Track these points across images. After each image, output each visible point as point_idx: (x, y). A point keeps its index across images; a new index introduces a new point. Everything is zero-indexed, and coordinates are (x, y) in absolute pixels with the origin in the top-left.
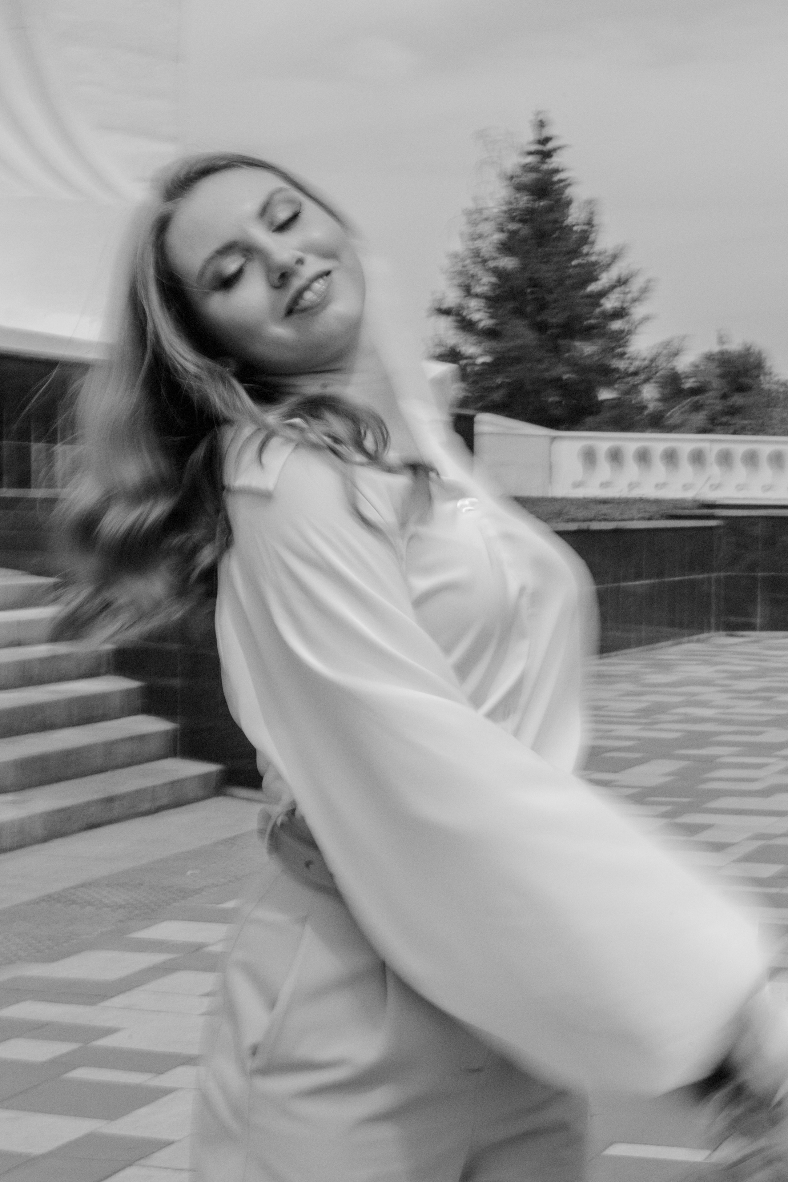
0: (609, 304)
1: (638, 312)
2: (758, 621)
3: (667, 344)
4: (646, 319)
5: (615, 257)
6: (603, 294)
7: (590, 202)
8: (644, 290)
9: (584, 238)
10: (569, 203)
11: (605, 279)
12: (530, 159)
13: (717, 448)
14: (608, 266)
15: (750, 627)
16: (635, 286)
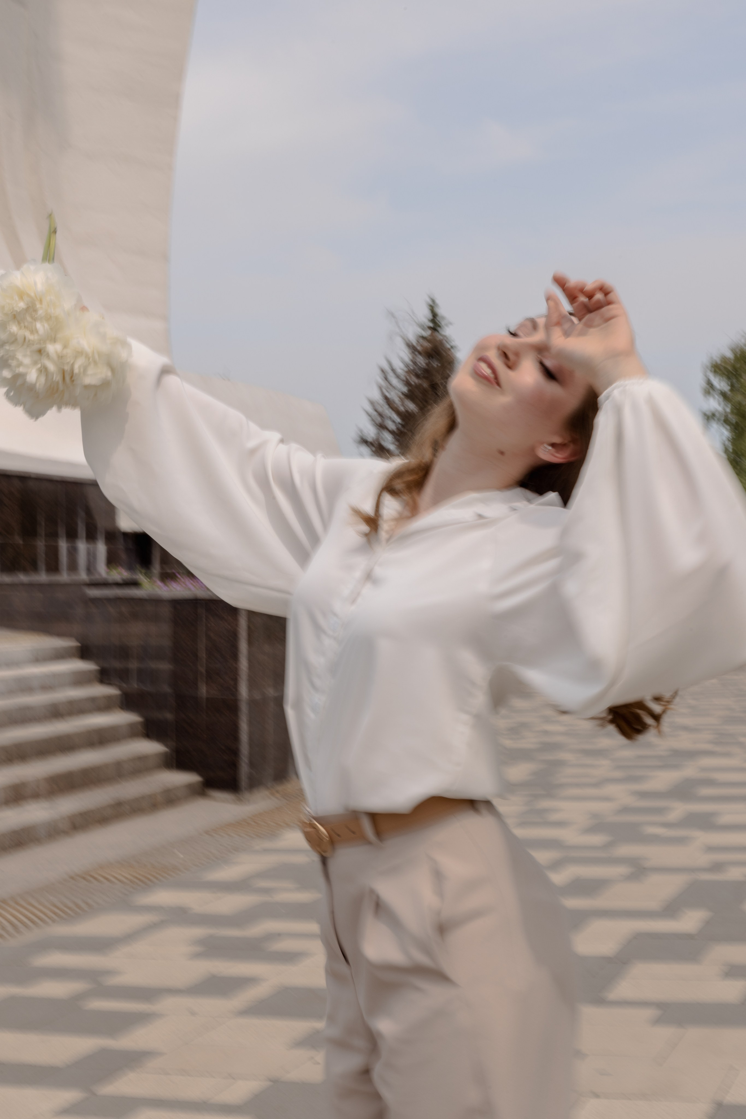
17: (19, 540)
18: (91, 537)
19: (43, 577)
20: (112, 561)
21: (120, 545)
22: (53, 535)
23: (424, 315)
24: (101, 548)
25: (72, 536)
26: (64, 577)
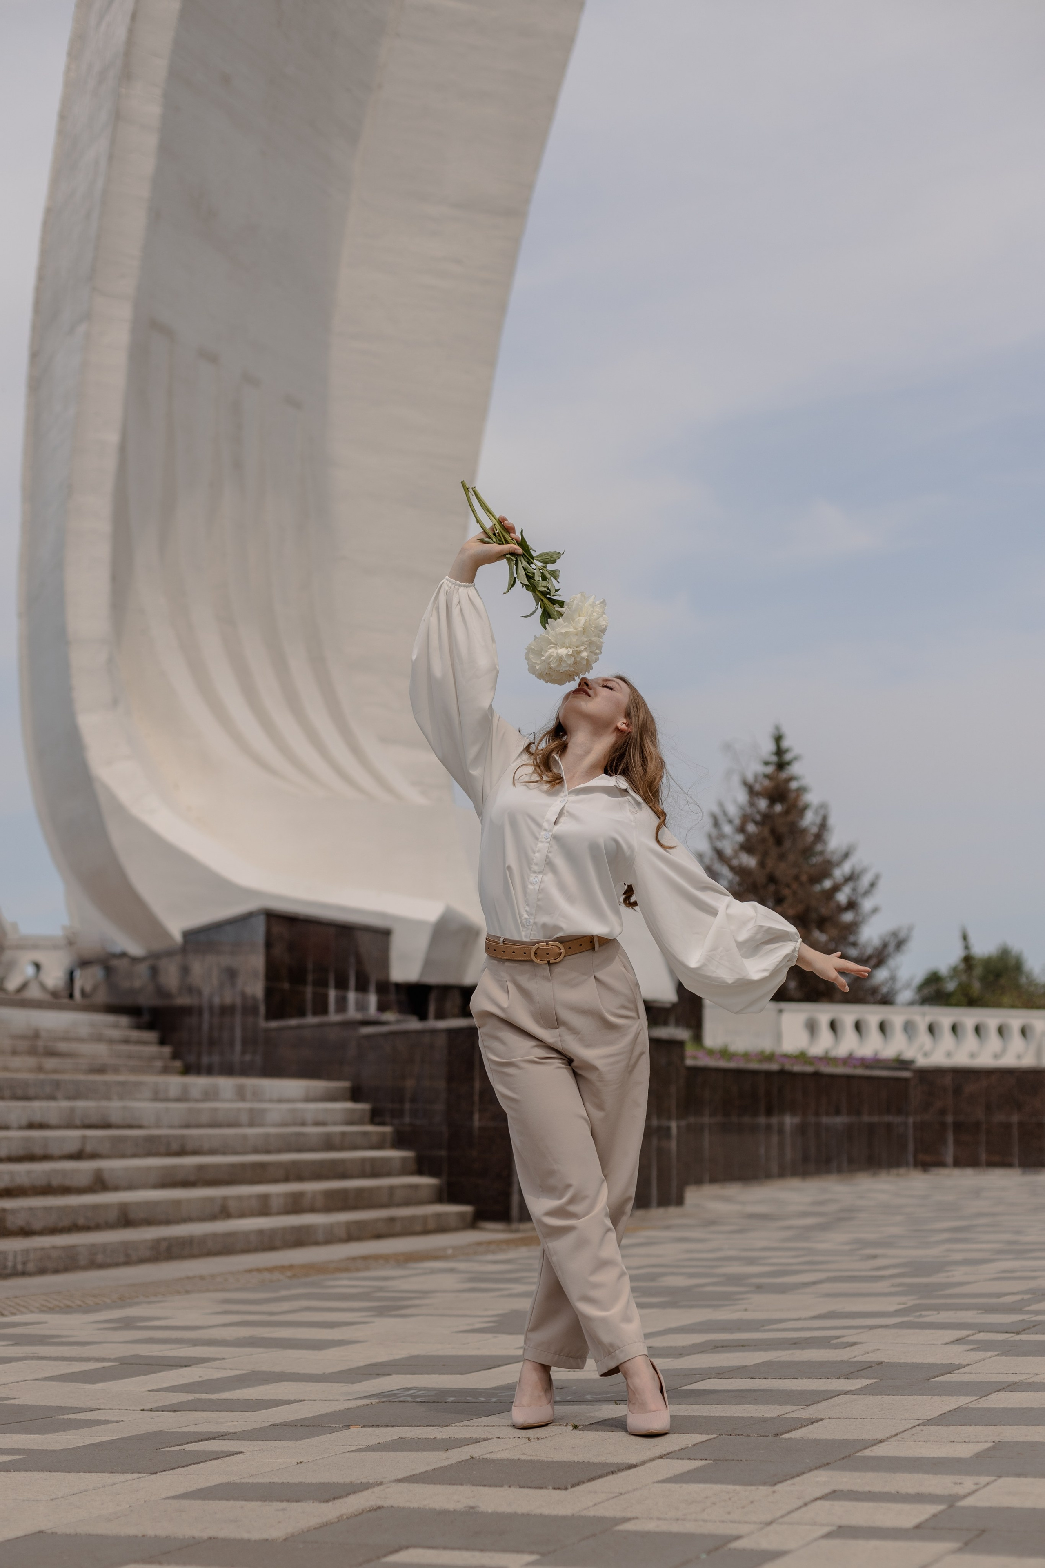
0: (842, 897)
1: (867, 905)
2: (949, 1159)
3: (895, 934)
4: (875, 910)
5: (846, 855)
6: (836, 888)
7: (823, 806)
8: (873, 885)
9: (819, 837)
10: (806, 807)
11: (838, 874)
12: (770, 770)
13: (928, 1019)
14: (839, 864)
15: (941, 1164)
16: (865, 881)
17: (286, 986)
18: (362, 987)
19: (311, 1020)
20: (382, 1007)
21: (392, 997)
22: (323, 983)
23: (768, 748)
24: (373, 999)
25: (342, 985)
26: (334, 1017)
